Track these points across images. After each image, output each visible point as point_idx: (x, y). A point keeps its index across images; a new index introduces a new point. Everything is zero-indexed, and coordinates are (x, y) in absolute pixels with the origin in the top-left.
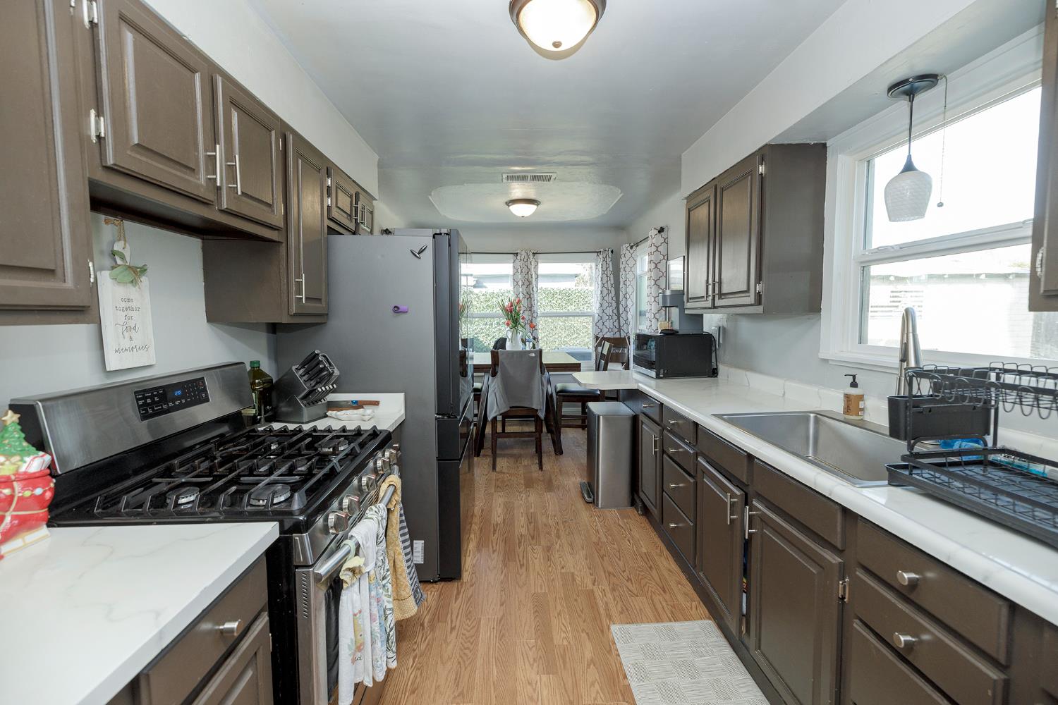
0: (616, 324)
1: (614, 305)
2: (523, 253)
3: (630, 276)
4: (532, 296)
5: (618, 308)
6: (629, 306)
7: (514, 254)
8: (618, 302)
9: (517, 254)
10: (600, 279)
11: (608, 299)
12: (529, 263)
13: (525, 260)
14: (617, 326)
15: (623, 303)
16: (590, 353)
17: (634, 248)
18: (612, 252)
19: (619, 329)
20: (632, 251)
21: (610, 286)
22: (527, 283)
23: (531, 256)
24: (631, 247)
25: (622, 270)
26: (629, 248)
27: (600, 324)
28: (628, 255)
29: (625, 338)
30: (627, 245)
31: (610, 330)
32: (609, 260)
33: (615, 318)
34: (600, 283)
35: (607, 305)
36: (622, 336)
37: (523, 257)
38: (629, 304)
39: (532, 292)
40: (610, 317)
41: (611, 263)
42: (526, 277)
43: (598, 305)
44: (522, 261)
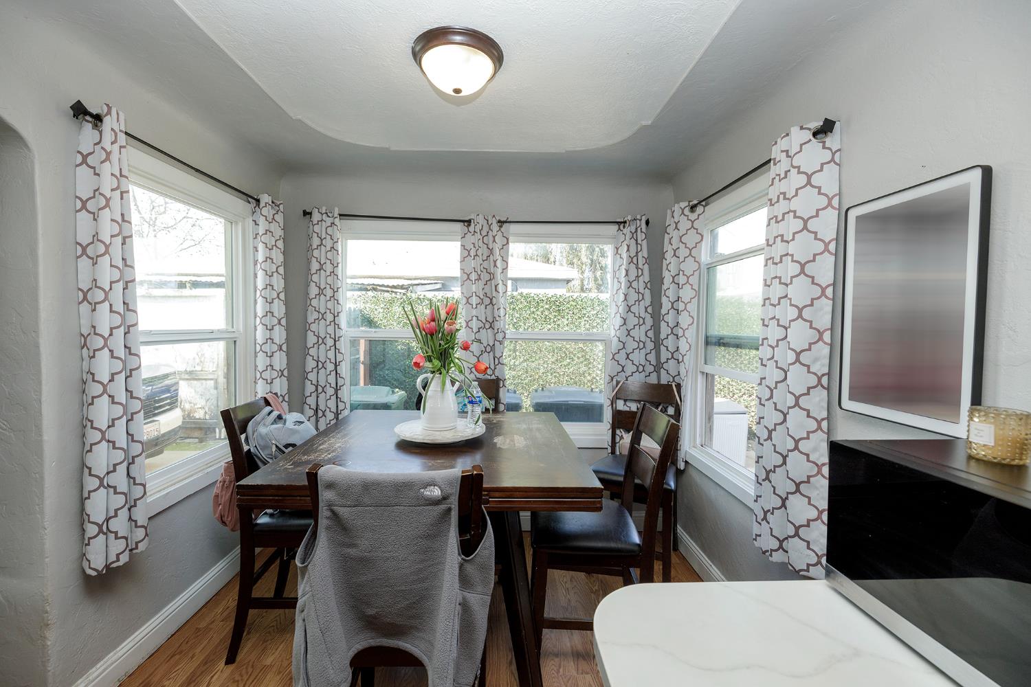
0: (652, 357)
1: (649, 321)
2: (481, 220)
3: (689, 266)
4: (494, 302)
5: (656, 328)
6: (684, 324)
7: (463, 221)
8: (657, 317)
9: (469, 222)
10: (624, 273)
11: (639, 309)
12: (491, 239)
13: (484, 233)
14: (654, 362)
15: (670, 318)
16: (601, 406)
17: (699, 209)
18: (647, 223)
19: (658, 367)
20: (693, 216)
21: (642, 285)
22: (485, 277)
23: (495, 227)
24: (693, 208)
25: (669, 255)
26: (687, 211)
27: (621, 357)
28: (684, 224)
29: (669, 386)
30: (683, 204)
31: (641, 368)
32: (641, 236)
33: (650, 345)
34: (623, 280)
35: (636, 321)
36: (664, 381)
37: (478, 228)
38: (684, 320)
39: (494, 294)
40: (641, 345)
41: (644, 244)
42: (485, 264)
43: (619, 321)
44: (478, 236)
